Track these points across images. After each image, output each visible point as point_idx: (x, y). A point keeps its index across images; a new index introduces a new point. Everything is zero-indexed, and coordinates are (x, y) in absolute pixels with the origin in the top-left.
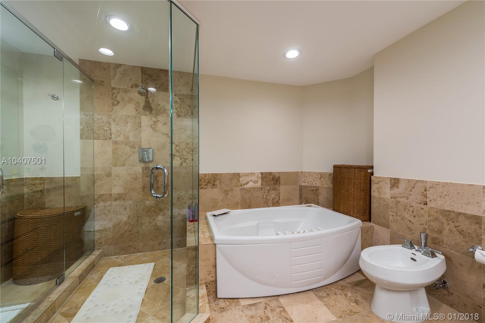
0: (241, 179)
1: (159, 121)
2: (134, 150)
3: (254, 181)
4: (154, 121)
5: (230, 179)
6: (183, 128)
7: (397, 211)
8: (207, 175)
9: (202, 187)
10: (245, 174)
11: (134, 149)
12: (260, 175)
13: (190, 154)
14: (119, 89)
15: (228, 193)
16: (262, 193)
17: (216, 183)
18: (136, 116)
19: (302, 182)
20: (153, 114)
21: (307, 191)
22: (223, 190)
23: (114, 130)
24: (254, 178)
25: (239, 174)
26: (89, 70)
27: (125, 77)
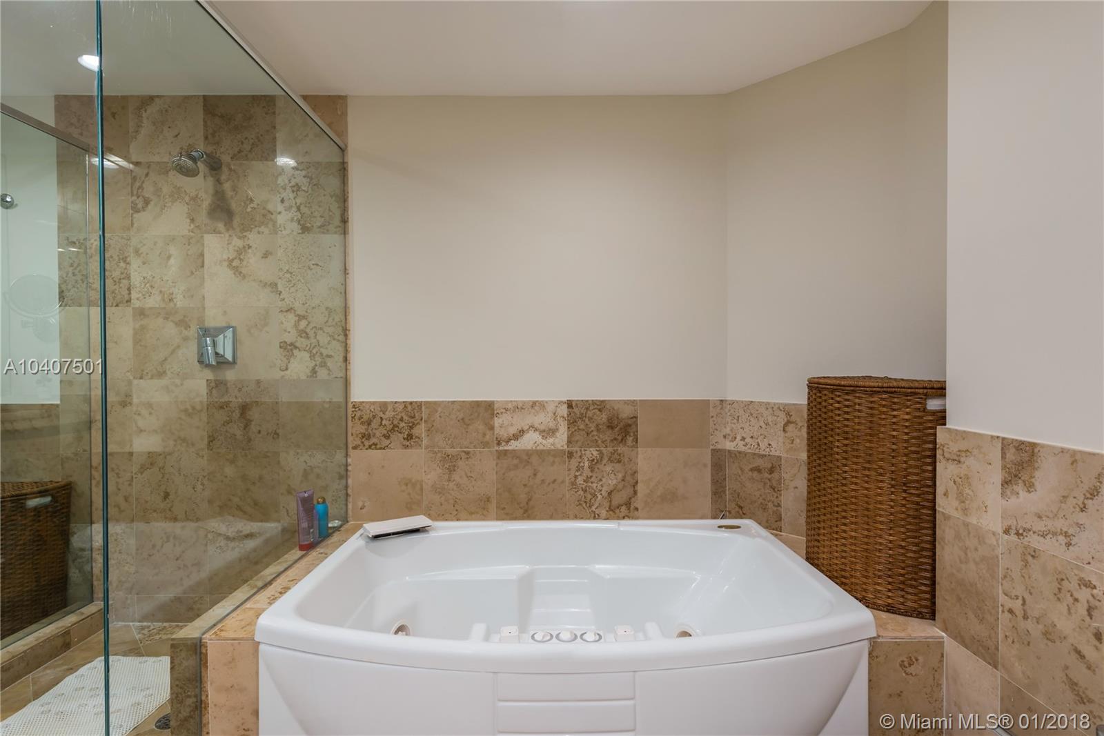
0: (497, 422)
1: (250, 247)
2: (186, 333)
3: (542, 427)
4: (236, 248)
5: (463, 419)
6: (317, 265)
7: (1027, 596)
8: (390, 408)
9: (374, 444)
10: (510, 406)
11: (186, 329)
12: (564, 410)
13: (339, 341)
14: (149, 165)
15: (455, 466)
16: (569, 470)
17: (415, 431)
18: (192, 238)
19: (725, 437)
20: (234, 229)
21: (740, 472)
22: (439, 455)
23: (136, 279)
24: (542, 419)
25: (489, 406)
26: (79, 120)
27: (163, 130)
